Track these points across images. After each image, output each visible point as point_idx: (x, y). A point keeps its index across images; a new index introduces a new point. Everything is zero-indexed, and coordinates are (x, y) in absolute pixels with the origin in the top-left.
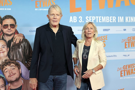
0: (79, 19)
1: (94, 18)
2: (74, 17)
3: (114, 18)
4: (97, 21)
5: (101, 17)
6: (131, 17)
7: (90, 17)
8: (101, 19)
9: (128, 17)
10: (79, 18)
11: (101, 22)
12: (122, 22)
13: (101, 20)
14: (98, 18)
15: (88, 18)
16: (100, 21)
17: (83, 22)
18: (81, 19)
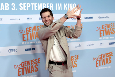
0: (12, 7)
1: (29, 5)
2: (6, 4)
3: (52, 5)
4: (32, 9)
5: (37, 4)
6: (70, 4)
7: (24, 4)
8: (36, 6)
9: (66, 4)
10: (12, 5)
11: (37, 9)
12: (60, 9)
13: (37, 8)
14: (34, 5)
15: (22, 5)
16: (35, 9)
17: (16, 9)
18: (14, 6)
